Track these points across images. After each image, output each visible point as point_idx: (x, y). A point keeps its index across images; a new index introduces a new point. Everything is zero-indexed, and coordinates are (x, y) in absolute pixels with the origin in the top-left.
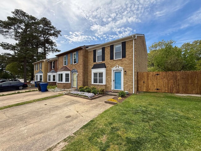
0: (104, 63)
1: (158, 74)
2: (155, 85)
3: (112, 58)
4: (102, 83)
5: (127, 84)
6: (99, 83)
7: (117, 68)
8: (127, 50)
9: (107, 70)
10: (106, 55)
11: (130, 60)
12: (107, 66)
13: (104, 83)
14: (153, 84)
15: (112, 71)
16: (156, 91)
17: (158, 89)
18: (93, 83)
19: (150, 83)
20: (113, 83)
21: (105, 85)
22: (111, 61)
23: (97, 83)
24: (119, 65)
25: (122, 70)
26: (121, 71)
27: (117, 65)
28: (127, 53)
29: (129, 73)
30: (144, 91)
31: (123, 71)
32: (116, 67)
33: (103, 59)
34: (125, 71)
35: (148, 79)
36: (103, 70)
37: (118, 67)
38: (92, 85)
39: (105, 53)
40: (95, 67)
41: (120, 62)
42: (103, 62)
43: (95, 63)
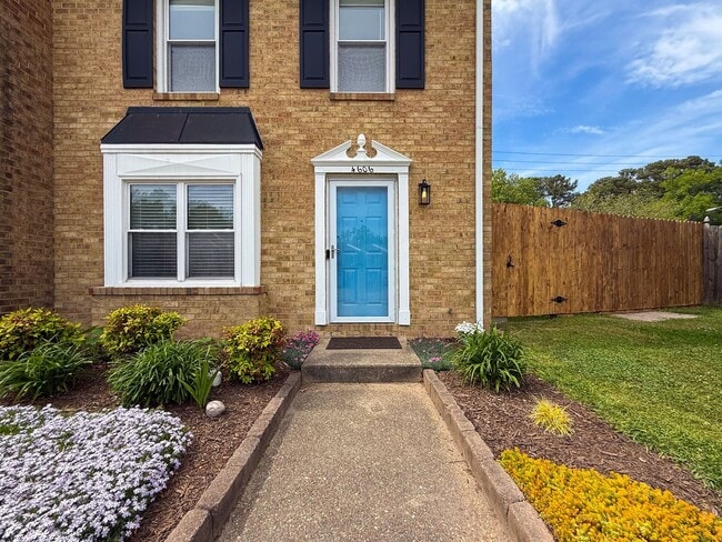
0: (246, 112)
1: (559, 223)
2: (551, 276)
3: (313, 75)
4: (231, 274)
5: (431, 273)
6: (191, 273)
7: (361, 157)
8: (432, 37)
9: (267, 171)
10: (257, 43)
11: (451, 108)
12: (270, 131)
13: (247, 274)
14: (543, 270)
15: (320, 181)
16: (551, 308)
17: (559, 300)
19: (534, 266)
20: (323, 274)
21: (258, 292)
22: (307, 96)
23: (173, 274)
24: (371, 135)
25: (395, 176)
26: (389, 184)
27: (361, 138)
28: (432, 60)
29: (446, 196)
30: (512, 312)
31: (404, 181)
32: (351, 151)
33: (236, 74)
34: (424, 186)
35: (524, 248)
37: (372, 152)
38: (113, 294)
39: (255, 24)
40: (138, 128)
41: (377, 117)
42: (234, 99)
43: (141, 98)
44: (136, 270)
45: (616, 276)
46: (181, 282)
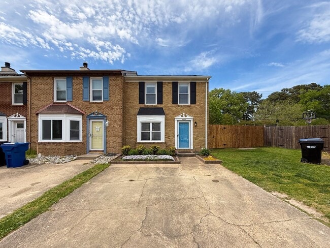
0: (162, 108)
1: (225, 128)
2: (223, 140)
3: (175, 101)
4: (160, 140)
7: (184, 117)
8: (197, 94)
9: (166, 120)
10: (164, 95)
11: (201, 107)
12: (166, 112)
13: (163, 140)
14: (221, 138)
15: (176, 122)
16: (223, 147)
17: (225, 145)
18: (139, 140)
19: (219, 137)
20: (176, 139)
21: (165, 143)
22: (173, 105)
23: (149, 140)
24: (186, 113)
25: (190, 121)
26: (189, 122)
27: (184, 114)
28: (197, 98)
29: (200, 124)
30: (214, 147)
31: (192, 122)
32: (182, 116)
33: (160, 101)
34: (196, 123)
35: (217, 133)
36: (160, 119)
37: (186, 116)
38: (139, 143)
39: (164, 91)
40: (144, 112)
41: (187, 109)
42: (160, 106)
43: (142, 106)
44: (142, 139)
45: (239, 139)
46: (151, 141)
